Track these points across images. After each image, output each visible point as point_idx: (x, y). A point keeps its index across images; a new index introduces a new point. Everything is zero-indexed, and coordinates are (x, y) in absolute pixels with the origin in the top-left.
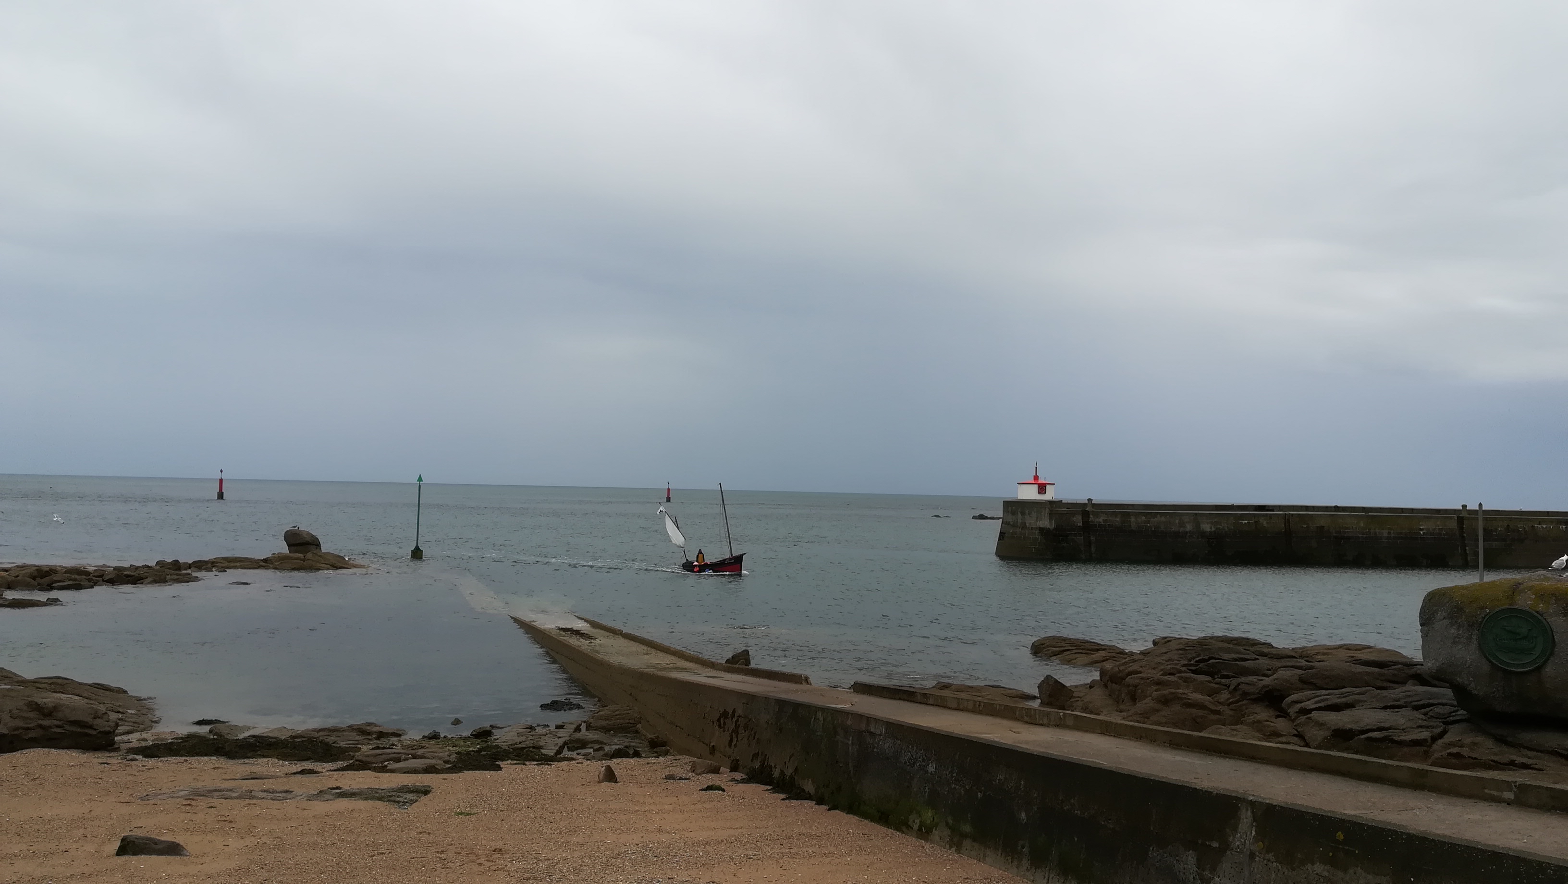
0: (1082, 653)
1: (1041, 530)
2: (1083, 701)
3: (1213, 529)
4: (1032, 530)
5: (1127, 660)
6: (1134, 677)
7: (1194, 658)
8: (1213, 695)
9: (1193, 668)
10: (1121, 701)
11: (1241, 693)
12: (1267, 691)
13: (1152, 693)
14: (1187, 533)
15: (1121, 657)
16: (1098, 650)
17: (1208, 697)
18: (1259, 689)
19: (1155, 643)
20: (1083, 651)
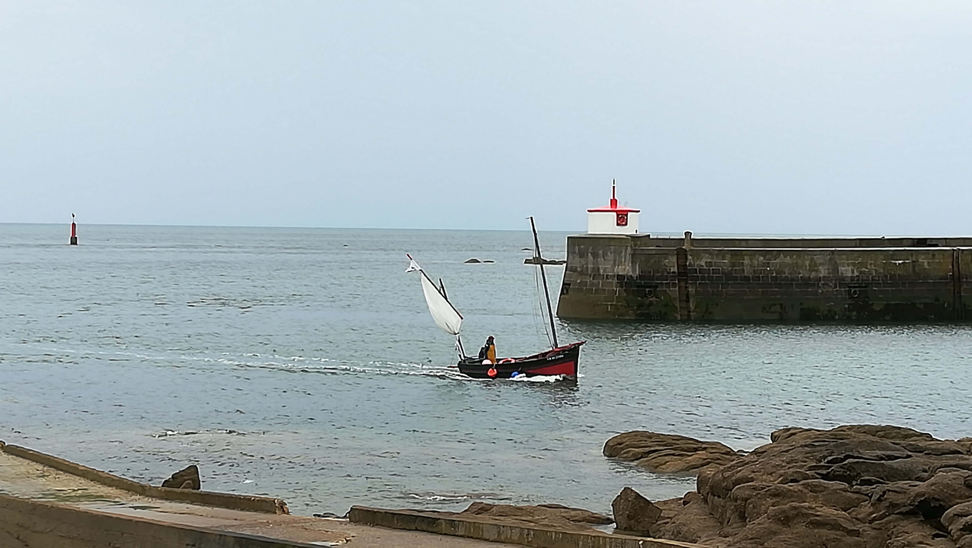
0: (673, 455)
1: (620, 277)
2: (674, 523)
3: (856, 274)
4: (607, 278)
5: (734, 462)
6: (744, 486)
7: (825, 457)
8: (850, 509)
9: (824, 472)
10: (726, 521)
11: (887, 505)
12: (921, 501)
13: (768, 508)
14: (820, 279)
15: (728, 459)
16: (696, 450)
17: (844, 512)
18: (912, 498)
19: (774, 437)
20: (677, 452)
